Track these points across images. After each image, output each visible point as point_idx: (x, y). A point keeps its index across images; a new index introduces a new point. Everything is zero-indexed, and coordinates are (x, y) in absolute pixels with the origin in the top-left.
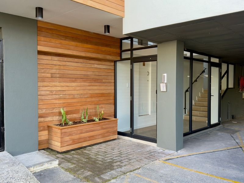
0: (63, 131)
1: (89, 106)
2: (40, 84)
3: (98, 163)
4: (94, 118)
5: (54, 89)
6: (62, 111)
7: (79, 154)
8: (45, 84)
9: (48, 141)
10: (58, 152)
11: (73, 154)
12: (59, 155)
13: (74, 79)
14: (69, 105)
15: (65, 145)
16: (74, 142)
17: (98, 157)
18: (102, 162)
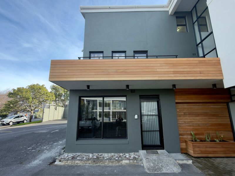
0: (194, 144)
1: (211, 132)
2: (178, 118)
3: (220, 169)
4: (215, 140)
5: (186, 120)
6: (192, 133)
7: (206, 161)
8: (181, 118)
9: (186, 149)
10: (192, 157)
11: (202, 160)
12: (193, 158)
13: (198, 115)
14: (196, 130)
15: (196, 153)
16: (202, 152)
17: (220, 166)
18: (223, 169)
